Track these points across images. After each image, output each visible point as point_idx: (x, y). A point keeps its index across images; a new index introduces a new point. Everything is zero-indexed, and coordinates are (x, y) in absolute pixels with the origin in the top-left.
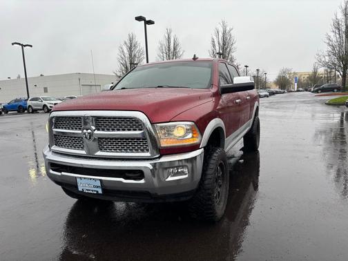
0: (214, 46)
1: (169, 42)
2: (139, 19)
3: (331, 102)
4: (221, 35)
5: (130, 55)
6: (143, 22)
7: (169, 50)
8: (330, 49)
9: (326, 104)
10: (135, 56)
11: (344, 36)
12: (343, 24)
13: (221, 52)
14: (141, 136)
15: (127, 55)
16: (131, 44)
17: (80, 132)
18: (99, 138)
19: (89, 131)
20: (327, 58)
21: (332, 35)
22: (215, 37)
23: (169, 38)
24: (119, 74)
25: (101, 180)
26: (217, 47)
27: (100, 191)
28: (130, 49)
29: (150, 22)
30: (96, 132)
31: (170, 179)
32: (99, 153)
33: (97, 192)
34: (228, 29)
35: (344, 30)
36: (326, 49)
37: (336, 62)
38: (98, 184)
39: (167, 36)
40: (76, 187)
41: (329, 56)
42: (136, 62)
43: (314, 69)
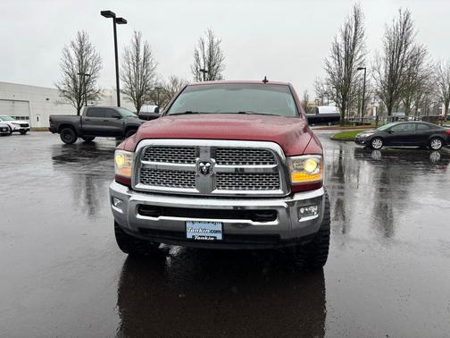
0: (198, 60)
1: (138, 50)
2: (107, 14)
3: (336, 137)
4: (207, 48)
5: (80, 63)
6: (112, 19)
7: (138, 61)
8: (329, 77)
9: (332, 139)
10: (87, 63)
11: (343, 63)
12: (343, 49)
13: (207, 69)
14: (272, 171)
15: (75, 62)
16: (82, 46)
17: (194, 165)
18: (218, 173)
19: (208, 164)
20: (325, 86)
21: (331, 60)
22: (199, 49)
23: (137, 43)
24: (63, 88)
25: (222, 223)
26: (202, 62)
27: (219, 237)
28: (81, 53)
29: (121, 21)
30: (216, 166)
31: (303, 219)
32: (216, 191)
33: (215, 237)
34: (215, 40)
35: (343, 56)
36: (324, 77)
37: (335, 91)
38: (219, 227)
39: (135, 41)
40: (184, 233)
41: (328, 84)
42: (88, 73)
43: (305, 97)
